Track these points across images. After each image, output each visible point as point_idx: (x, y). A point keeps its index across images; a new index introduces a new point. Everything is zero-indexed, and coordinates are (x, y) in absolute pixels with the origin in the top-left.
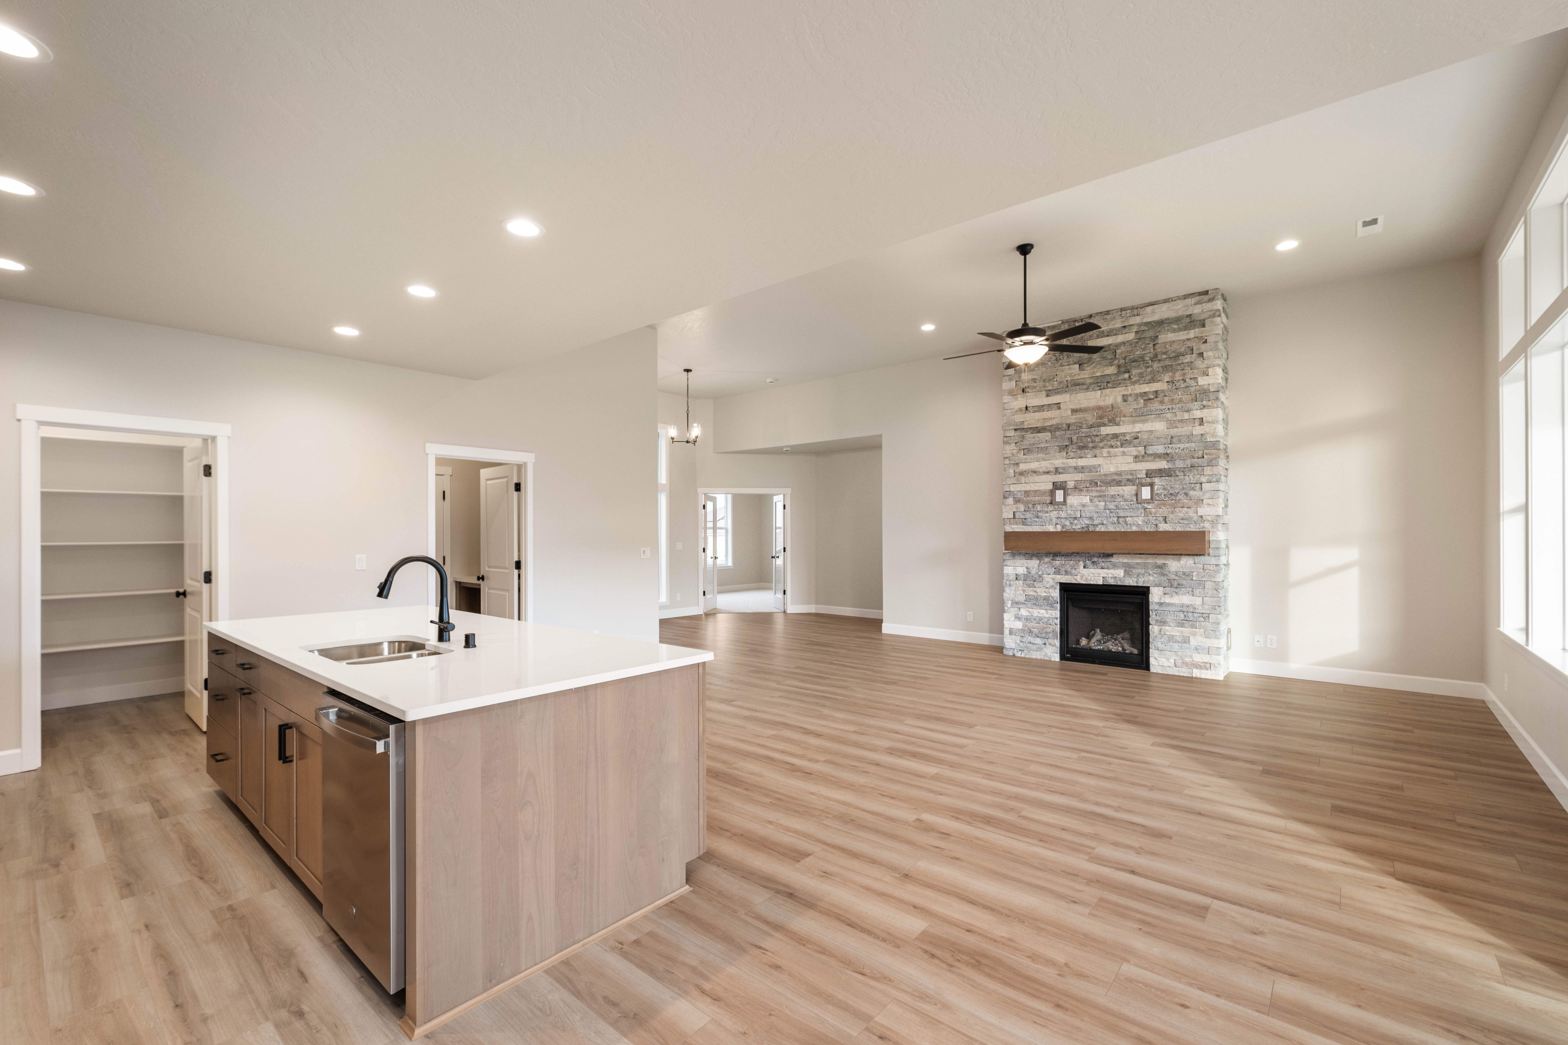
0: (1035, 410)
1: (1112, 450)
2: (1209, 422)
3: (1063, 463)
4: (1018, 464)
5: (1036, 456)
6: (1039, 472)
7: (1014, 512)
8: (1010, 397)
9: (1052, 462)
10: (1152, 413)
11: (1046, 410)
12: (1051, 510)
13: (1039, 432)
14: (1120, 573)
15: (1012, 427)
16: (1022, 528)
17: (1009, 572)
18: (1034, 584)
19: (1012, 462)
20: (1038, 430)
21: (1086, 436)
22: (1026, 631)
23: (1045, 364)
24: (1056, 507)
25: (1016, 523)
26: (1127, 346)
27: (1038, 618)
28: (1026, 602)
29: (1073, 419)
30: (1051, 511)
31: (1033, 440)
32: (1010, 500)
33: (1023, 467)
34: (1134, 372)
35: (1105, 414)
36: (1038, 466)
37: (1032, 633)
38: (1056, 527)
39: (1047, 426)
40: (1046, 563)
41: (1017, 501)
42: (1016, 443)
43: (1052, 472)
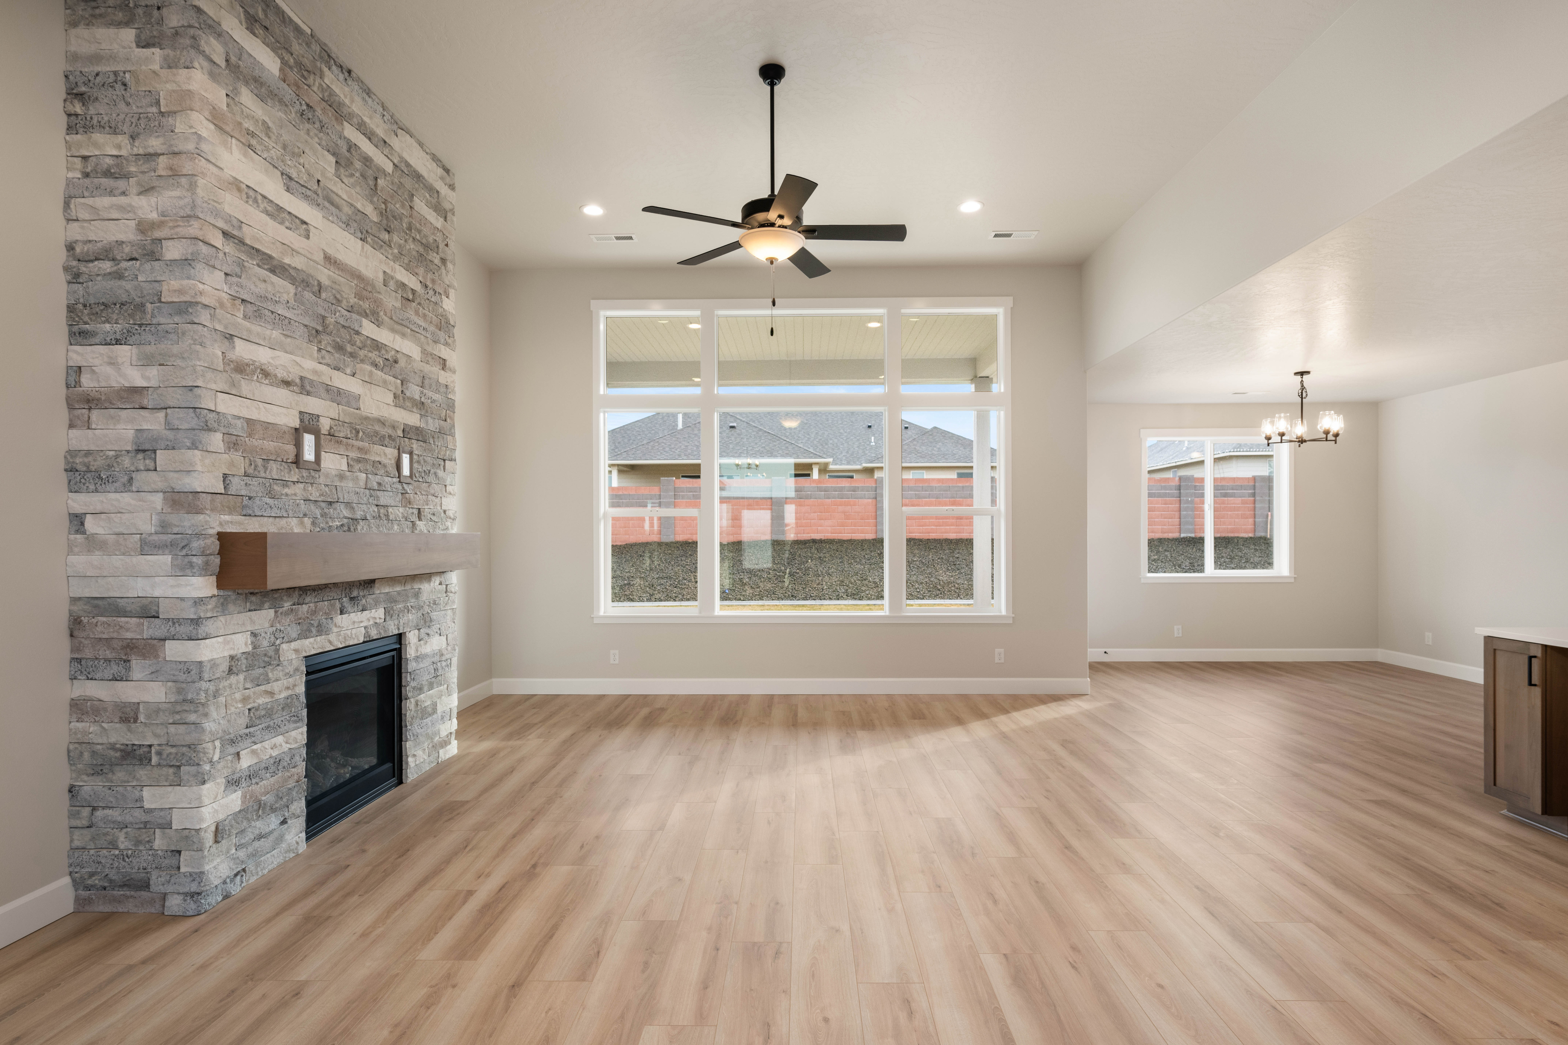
0: (269, 208)
1: (373, 369)
2: (450, 370)
3: (315, 372)
4: (230, 337)
5: (268, 332)
6: (275, 376)
7: (225, 476)
8: (212, 127)
9: (298, 359)
10: (411, 326)
11: (287, 224)
12: (295, 480)
13: (272, 271)
14: (379, 613)
15: (221, 224)
16: (240, 523)
17: (215, 657)
18: (267, 675)
19: (218, 327)
20: (278, 269)
21: (343, 326)
22: (250, 809)
23: (286, 105)
24: (305, 473)
25: (228, 507)
26: (388, 181)
27: (272, 761)
28: (252, 730)
29: (324, 275)
30: (294, 482)
31: (262, 285)
32: (216, 440)
33: (242, 351)
34: (395, 238)
35: (364, 292)
36: (272, 361)
37: (264, 809)
38: (302, 523)
39: (289, 265)
40: (286, 614)
41: (233, 444)
42: (226, 274)
43: (296, 385)
